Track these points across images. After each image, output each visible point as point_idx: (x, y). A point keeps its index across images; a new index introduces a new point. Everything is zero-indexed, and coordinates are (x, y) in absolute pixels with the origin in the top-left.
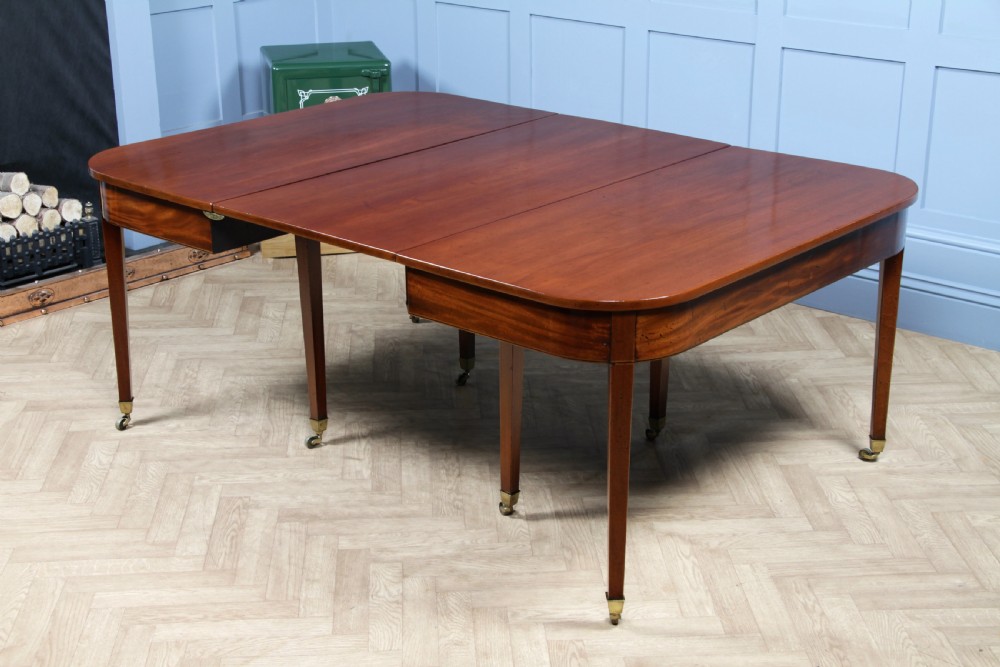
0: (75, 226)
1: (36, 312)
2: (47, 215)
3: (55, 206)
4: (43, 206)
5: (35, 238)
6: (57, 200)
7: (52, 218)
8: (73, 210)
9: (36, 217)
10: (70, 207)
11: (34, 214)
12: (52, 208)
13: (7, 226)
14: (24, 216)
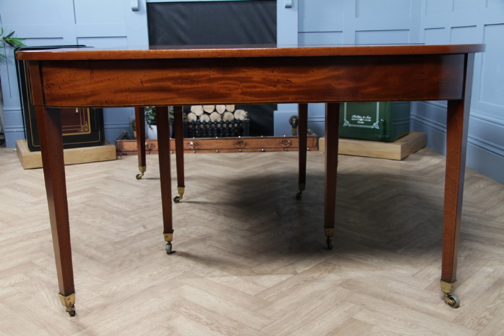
0: (239, 122)
1: (191, 151)
2: (226, 114)
3: (232, 111)
4: (226, 111)
5: (216, 123)
6: (234, 109)
7: (229, 116)
8: (241, 115)
9: (221, 114)
10: (239, 113)
11: (221, 113)
12: (230, 112)
13: (206, 116)
14: (215, 113)
